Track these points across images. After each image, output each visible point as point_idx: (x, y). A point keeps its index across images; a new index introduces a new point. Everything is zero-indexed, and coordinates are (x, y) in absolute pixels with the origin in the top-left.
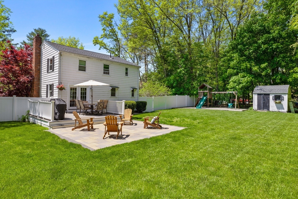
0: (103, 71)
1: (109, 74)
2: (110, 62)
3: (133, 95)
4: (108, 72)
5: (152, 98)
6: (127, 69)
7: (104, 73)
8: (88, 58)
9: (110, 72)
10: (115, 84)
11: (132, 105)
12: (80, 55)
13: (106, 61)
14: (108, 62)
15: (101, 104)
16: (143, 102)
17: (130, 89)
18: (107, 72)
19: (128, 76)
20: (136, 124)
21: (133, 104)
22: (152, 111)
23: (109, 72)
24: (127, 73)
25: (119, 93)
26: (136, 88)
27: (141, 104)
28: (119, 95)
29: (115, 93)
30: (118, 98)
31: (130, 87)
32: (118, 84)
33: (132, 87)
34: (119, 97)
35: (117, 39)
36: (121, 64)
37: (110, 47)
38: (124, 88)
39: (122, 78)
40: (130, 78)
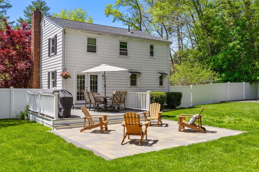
0: (119, 51)
1: (127, 55)
2: (128, 38)
3: (161, 84)
4: (125, 52)
5: (190, 87)
6: (152, 47)
7: (121, 54)
8: (98, 35)
9: (129, 52)
10: (136, 69)
11: (161, 98)
12: (88, 32)
13: (123, 37)
14: (125, 38)
15: (117, 97)
16: (177, 93)
17: (157, 74)
18: (124, 53)
19: (154, 57)
20: (167, 125)
21: (162, 96)
22: (190, 106)
23: (127, 53)
24: (152, 53)
25: (141, 81)
26: (166, 74)
27: (173, 96)
28: (142, 83)
29: (136, 80)
30: (139, 88)
31: (157, 72)
32: (139, 69)
33: (160, 72)
34: (142, 86)
35: (138, 5)
36: (143, 40)
37: (128, 18)
38: (149, 74)
39: (146, 59)
40: (156, 60)
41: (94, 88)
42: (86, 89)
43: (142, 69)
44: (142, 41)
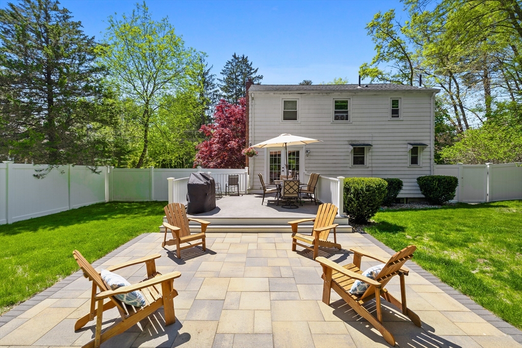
0: (333, 115)
1: (347, 119)
2: (348, 93)
3: (414, 161)
4: (345, 114)
5: (485, 167)
6: (395, 103)
7: (336, 118)
8: (299, 95)
9: (350, 114)
10: (362, 139)
12: (284, 92)
13: (339, 93)
14: (344, 93)
15: (292, 184)
16: (444, 178)
17: (405, 146)
18: (342, 116)
19: (401, 118)
23: (347, 116)
24: (395, 113)
25: (373, 158)
26: (426, 145)
28: (374, 161)
29: (364, 157)
30: (370, 169)
32: (370, 139)
33: (412, 142)
34: (374, 165)
36: (378, 93)
38: (388, 146)
39: (383, 123)
40: (404, 123)
41: (294, 168)
42: (283, 169)
43: (375, 139)
44: (375, 95)
